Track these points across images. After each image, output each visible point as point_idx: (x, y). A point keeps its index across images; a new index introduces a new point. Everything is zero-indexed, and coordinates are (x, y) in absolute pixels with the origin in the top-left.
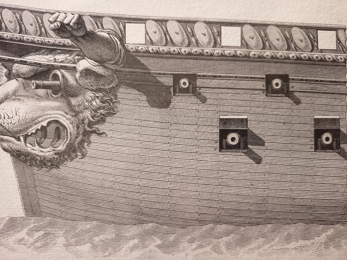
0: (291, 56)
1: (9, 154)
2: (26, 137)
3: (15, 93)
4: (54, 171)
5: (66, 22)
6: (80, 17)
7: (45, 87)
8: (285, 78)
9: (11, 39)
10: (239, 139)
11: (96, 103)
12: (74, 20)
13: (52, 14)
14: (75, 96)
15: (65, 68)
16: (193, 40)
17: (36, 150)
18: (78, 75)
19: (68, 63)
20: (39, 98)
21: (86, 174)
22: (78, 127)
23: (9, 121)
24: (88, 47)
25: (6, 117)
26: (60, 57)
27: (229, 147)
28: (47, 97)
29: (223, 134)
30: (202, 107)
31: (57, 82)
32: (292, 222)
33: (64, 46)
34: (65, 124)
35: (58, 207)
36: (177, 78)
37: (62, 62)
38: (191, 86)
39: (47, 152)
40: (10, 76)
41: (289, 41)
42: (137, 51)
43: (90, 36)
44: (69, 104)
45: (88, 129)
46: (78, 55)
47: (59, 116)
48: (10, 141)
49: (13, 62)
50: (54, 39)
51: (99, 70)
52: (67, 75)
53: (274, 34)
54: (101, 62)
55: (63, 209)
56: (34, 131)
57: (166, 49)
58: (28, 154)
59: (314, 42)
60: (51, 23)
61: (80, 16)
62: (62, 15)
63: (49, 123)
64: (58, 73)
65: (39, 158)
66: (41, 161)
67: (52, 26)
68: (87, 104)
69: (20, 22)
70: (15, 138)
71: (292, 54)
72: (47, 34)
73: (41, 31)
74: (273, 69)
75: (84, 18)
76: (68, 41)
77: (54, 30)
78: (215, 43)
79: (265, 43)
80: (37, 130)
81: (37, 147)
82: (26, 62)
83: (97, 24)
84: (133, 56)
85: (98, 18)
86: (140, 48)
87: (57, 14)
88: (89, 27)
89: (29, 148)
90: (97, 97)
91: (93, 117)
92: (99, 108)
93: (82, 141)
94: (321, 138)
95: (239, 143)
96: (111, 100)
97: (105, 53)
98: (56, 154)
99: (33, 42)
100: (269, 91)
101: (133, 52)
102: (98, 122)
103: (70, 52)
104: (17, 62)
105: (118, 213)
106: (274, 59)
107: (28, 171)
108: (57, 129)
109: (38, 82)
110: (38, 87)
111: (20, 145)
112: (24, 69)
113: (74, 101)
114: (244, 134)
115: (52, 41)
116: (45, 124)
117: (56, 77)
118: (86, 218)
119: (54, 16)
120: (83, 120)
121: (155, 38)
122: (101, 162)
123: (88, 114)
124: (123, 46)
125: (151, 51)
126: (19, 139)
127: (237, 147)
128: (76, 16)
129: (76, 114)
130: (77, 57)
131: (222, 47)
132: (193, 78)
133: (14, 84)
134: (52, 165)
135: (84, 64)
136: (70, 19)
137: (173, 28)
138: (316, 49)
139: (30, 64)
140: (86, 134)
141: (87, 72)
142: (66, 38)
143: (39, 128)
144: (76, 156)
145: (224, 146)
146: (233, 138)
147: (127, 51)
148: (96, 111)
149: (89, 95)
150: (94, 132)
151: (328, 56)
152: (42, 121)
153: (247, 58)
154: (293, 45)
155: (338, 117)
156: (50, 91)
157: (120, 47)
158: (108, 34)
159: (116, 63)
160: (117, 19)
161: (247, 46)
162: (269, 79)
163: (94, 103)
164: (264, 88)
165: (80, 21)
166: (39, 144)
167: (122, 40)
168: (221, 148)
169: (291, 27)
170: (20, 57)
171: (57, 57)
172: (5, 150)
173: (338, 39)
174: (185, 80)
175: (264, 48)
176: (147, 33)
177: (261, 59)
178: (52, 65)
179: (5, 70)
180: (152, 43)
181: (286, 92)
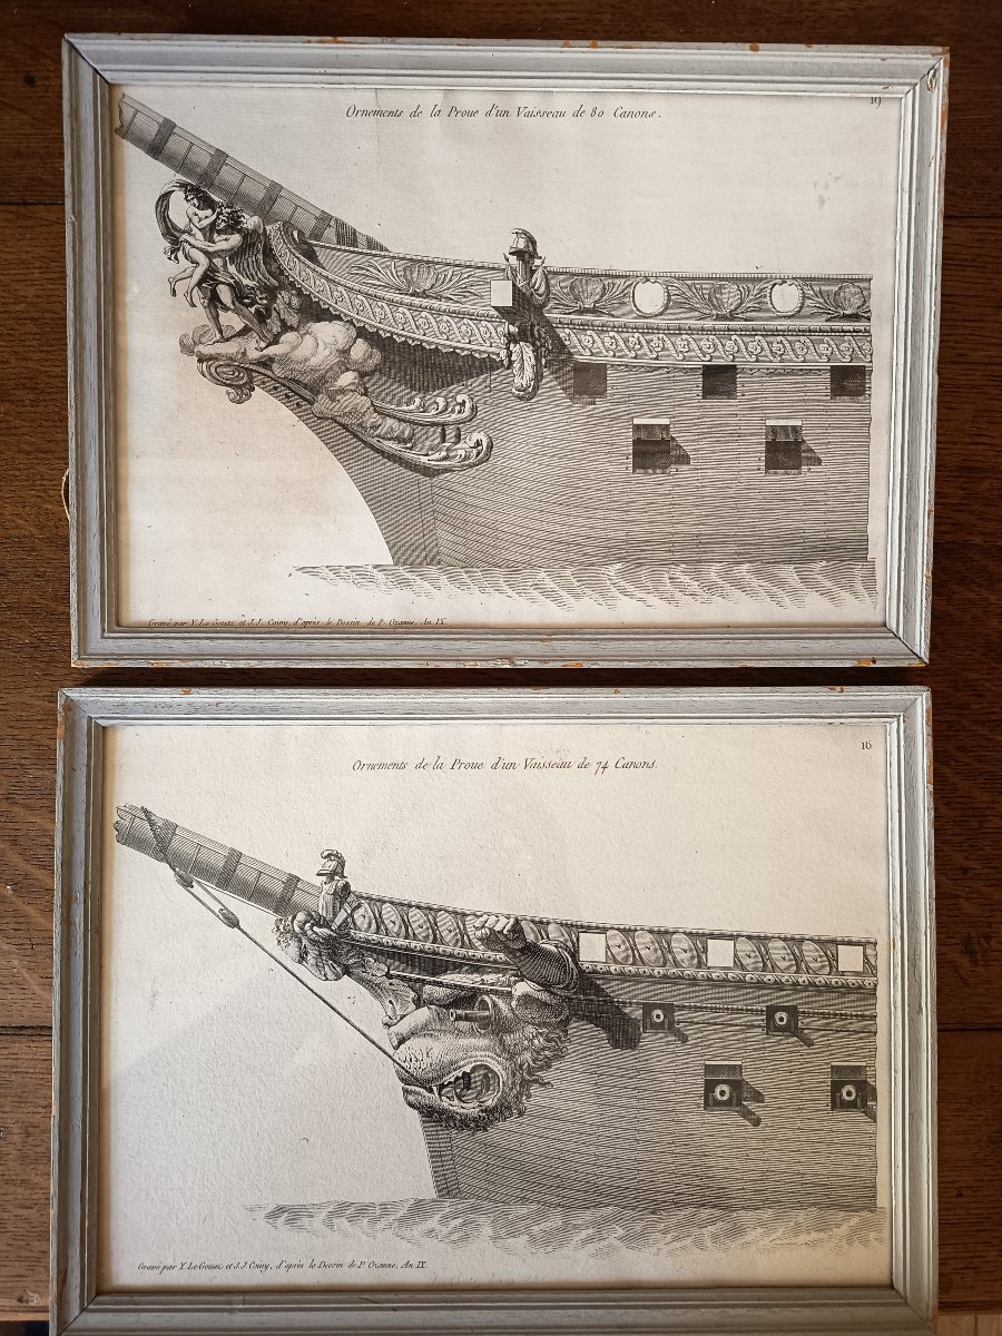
0: (800, 980)
1: (416, 1112)
2: (442, 1087)
3: (425, 1026)
4: (479, 1134)
5: (497, 928)
6: (517, 922)
7: (467, 1018)
8: (793, 1011)
9: (421, 951)
10: (731, 1093)
11: (539, 1042)
12: (508, 927)
13: (478, 917)
14: (511, 1032)
15: (496, 992)
16: (670, 957)
17: (454, 1106)
18: (514, 1003)
19: (501, 986)
20: (460, 1033)
21: (524, 1139)
22: (514, 1075)
23: (418, 1064)
24: (527, 965)
25: (414, 1059)
26: (490, 978)
27: (718, 1104)
28: (472, 1033)
29: (710, 1086)
30: (681, 1048)
31: (487, 1013)
32: (801, 1206)
33: (495, 962)
34: (496, 1070)
35: (484, 1185)
36: (648, 1008)
37: (492, 984)
38: (667, 1020)
39: (471, 1109)
40: (419, 1003)
41: (798, 961)
42: (595, 972)
43: (531, 950)
44: (502, 1042)
45: (528, 1077)
46: (514, 975)
47: (489, 1059)
48: (419, 1093)
49: (424, 982)
50: (481, 952)
51: (544, 996)
52: (500, 1003)
53: (778, 951)
54: (546, 986)
55: (491, 1188)
56: (452, 1080)
57: (633, 969)
58: (442, 1112)
59: (833, 961)
60: (477, 928)
61: (517, 920)
62: (493, 919)
63: (474, 1069)
64: (487, 998)
65: (459, 1117)
66: (461, 1121)
67: (479, 933)
68: (526, 1042)
69: (434, 926)
70: (426, 1088)
71: (803, 978)
72: (472, 946)
73: (462, 939)
74: (776, 999)
75: (523, 923)
76: (501, 956)
77: (480, 939)
78: (699, 962)
79: (767, 964)
80: (457, 1078)
81: (456, 1102)
82: (441, 983)
83: (540, 932)
84: (589, 979)
85: (541, 924)
86: (598, 968)
87: (485, 917)
88: (531, 937)
89: (445, 1103)
90: (541, 1034)
91: (534, 1061)
92: (543, 1049)
93: (520, 1093)
94: (840, 1092)
95: (730, 1099)
96: (559, 1038)
97: (553, 973)
98: (482, 1111)
99: (451, 955)
100: (771, 1027)
101: (590, 973)
102: (541, 1068)
103: (504, 971)
104: (430, 983)
105: (566, 1193)
106: (778, 986)
107: (443, 1134)
108: (486, 1076)
109: (459, 1012)
110: (459, 1018)
111: (432, 1098)
112: (440, 992)
113: (508, 1039)
114: (737, 1086)
115: (479, 954)
116: (467, 1069)
117: (484, 1005)
118: (524, 1200)
119: (481, 919)
120: (521, 1066)
121: (619, 953)
122: (544, 1123)
123: (527, 1056)
124: (576, 964)
125: (613, 972)
126: (431, 1091)
127: (728, 1103)
128: (512, 921)
129: (512, 1057)
130: (513, 978)
131: (709, 968)
132: (669, 1009)
133: (424, 1014)
134: (477, 1126)
135: (523, 988)
136: (503, 925)
137: (643, 940)
138: (834, 970)
139: (448, 986)
140: (525, 1084)
141: (527, 1000)
142: (499, 951)
143: (460, 1075)
144: (511, 1115)
145: (710, 1103)
146: (722, 1091)
147: (581, 972)
148: (538, 1053)
149: (530, 1029)
150: (536, 1081)
151: (851, 980)
152: (464, 1066)
153: (740, 984)
154: (803, 966)
155: (864, 1064)
156: (475, 1025)
157: (572, 965)
158: (556, 947)
159: (566, 988)
160: (569, 926)
161: (743, 967)
162: (771, 1011)
163: (536, 1042)
164: (764, 1024)
165: (517, 929)
166: (459, 1098)
167: (575, 954)
168: (707, 1105)
169: (802, 940)
170: (434, 975)
171: (485, 977)
172: (410, 1105)
173: (865, 956)
174: (659, 1012)
175: (764, 969)
176: (608, 947)
177: (760, 985)
178: (479, 989)
179: (412, 994)
180: (616, 962)
181: (792, 1029)
